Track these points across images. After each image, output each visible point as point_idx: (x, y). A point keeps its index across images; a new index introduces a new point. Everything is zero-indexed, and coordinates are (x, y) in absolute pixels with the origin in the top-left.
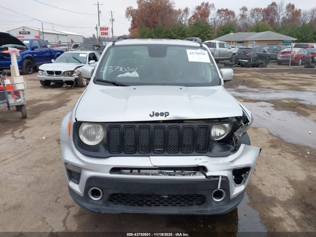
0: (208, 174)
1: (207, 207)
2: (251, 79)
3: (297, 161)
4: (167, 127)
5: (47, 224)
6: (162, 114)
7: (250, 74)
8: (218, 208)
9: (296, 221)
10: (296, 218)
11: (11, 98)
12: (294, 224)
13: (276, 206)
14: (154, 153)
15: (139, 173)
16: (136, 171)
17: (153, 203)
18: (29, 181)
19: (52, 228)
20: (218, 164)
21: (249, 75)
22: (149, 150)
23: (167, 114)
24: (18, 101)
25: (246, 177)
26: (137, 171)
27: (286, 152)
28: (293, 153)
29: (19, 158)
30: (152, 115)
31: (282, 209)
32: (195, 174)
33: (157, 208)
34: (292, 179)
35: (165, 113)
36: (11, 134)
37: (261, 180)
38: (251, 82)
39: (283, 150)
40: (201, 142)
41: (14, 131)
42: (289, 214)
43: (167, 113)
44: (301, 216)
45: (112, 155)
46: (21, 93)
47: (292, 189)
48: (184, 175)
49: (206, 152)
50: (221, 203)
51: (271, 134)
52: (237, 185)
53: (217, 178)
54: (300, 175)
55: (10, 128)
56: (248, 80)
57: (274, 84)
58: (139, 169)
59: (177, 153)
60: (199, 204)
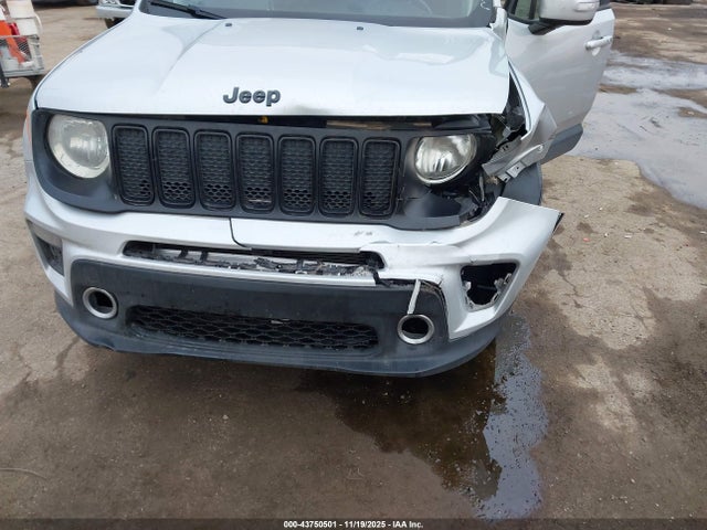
0: (382, 274)
1: (381, 355)
2: (639, 33)
3: (690, 253)
4: (276, 137)
5: (21, 359)
6: (259, 97)
7: (641, 21)
8: (412, 360)
9: (634, 403)
10: (637, 395)
11: (9, 56)
12: (627, 409)
13: (591, 361)
14: (245, 209)
15: (203, 261)
16: (197, 254)
17: (244, 336)
18: (11, 257)
19: (27, 370)
20: (414, 249)
21: (636, 24)
22: (231, 200)
23: (273, 97)
24: (26, 64)
25: (503, 287)
26: (199, 253)
27: (669, 225)
28: (686, 231)
29: (6, 203)
30: (230, 97)
31: (607, 371)
32: (349, 271)
33: (254, 349)
34: (660, 296)
35: (271, 93)
36: (7, 144)
37: (576, 294)
38: (637, 41)
39: (661, 220)
40: (377, 186)
41: (15, 138)
42: (622, 385)
43: (274, 93)
44: (651, 393)
45: (129, 207)
46: (31, 44)
47: (651, 322)
48: (320, 273)
49: (389, 216)
50: (422, 349)
51: (643, 177)
52: (476, 306)
53: (408, 287)
54: (685, 288)
55: (7, 130)
56: (628, 36)
57: (699, 48)
58: (205, 250)
59: (309, 213)
60: (364, 348)
